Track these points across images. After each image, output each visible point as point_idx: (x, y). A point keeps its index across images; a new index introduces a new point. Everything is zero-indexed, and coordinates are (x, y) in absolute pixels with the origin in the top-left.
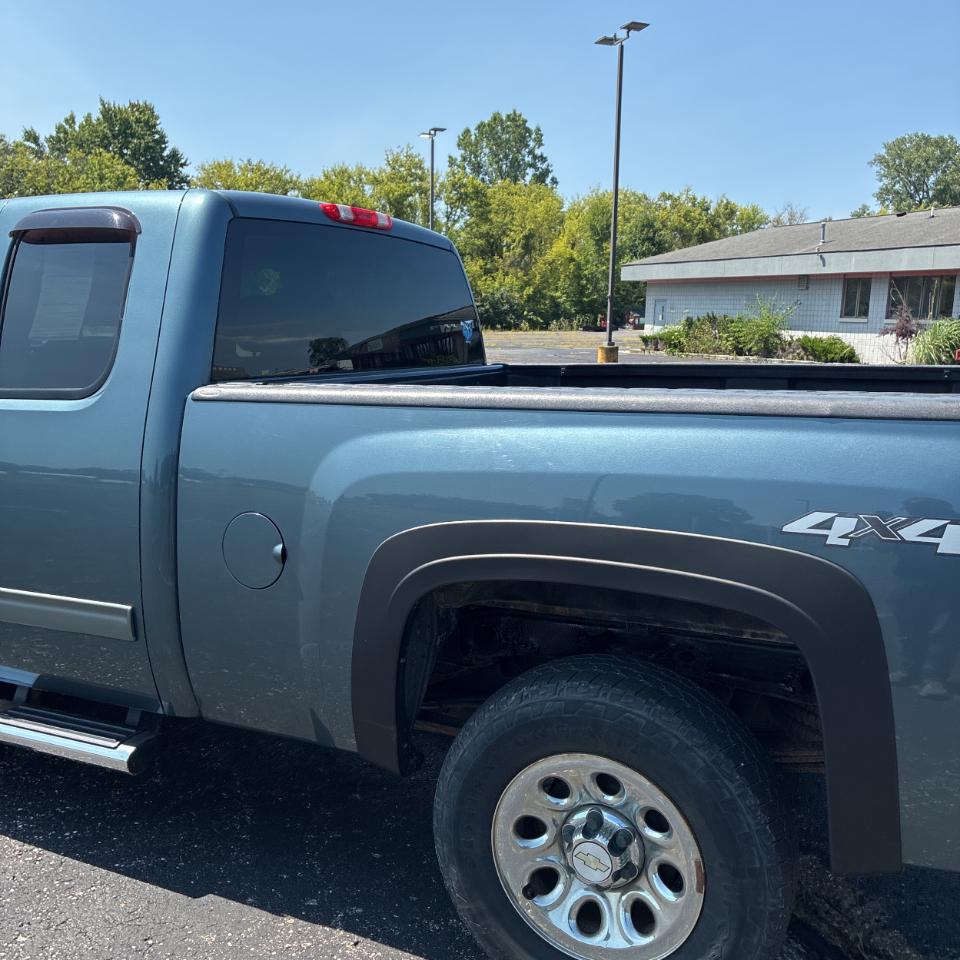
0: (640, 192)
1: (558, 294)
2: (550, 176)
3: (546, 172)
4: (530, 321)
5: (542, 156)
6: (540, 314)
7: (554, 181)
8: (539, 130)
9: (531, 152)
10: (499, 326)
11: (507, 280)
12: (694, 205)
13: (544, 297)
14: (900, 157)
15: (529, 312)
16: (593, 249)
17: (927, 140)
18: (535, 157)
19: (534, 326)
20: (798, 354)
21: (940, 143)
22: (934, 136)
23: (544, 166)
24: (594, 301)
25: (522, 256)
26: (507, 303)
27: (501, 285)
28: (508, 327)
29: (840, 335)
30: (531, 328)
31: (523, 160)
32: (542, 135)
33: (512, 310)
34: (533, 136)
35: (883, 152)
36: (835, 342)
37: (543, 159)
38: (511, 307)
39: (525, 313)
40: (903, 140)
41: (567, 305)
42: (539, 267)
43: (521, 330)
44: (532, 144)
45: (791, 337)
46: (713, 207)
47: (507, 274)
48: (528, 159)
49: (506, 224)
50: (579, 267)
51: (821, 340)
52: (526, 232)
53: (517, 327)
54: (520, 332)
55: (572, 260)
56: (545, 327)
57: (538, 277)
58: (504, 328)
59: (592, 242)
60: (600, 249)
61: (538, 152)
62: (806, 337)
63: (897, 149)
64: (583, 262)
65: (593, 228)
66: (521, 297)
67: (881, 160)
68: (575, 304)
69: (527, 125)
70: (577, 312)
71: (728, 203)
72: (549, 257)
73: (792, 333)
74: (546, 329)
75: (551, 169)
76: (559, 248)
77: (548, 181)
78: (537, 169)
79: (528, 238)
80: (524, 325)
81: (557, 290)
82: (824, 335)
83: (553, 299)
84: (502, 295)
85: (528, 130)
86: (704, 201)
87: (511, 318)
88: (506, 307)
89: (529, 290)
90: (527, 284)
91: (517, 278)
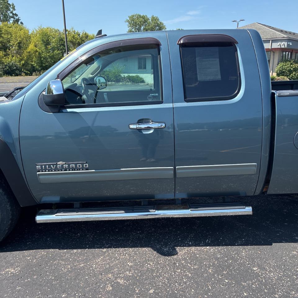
0: (56, 28)
1: (33, 63)
2: (20, 21)
3: (18, 20)
4: (25, 73)
5: (16, 14)
6: (28, 70)
7: (22, 23)
8: (13, 4)
9: (11, 12)
10: (13, 75)
11: (14, 58)
12: (75, 34)
13: (28, 64)
14: (133, 21)
15: (24, 69)
16: (43, 48)
17: (140, 16)
18: (13, 14)
19: (27, 74)
20: (127, 81)
21: (143, 17)
22: (142, 15)
23: (17, 18)
24: (47, 65)
25: (18, 50)
26: (15, 67)
27: (11, 60)
28: (17, 75)
29: (138, 75)
30: (26, 75)
31: (9, 15)
32: (15, 6)
33: (17, 69)
34: (11, 7)
35: (128, 19)
36: (138, 77)
37: (16, 15)
38: (17, 68)
39: (23, 70)
40: (133, 16)
41: (37, 67)
42: (25, 54)
43: (22, 76)
44: (11, 9)
45: (124, 76)
46: (81, 34)
47: (13, 56)
48: (11, 15)
49: (9, 38)
50: (39, 53)
51: (134, 76)
52: (18, 41)
53: (20, 75)
54: (22, 77)
55: (37, 51)
56: (31, 74)
57: (26, 57)
58: (15, 76)
59: (43, 45)
60: (46, 48)
61: (14, 12)
62: (129, 75)
63: (132, 18)
64: (41, 52)
65: (43, 40)
66: (20, 64)
67: (128, 21)
68: (40, 67)
69: (9, 2)
70: (41, 69)
71: (86, 33)
72: (28, 50)
73: (124, 74)
74: (31, 75)
75: (20, 19)
76: (31, 47)
77: (19, 23)
78: (14, 18)
79: (19, 43)
80: (23, 74)
81: (32, 62)
82: (133, 75)
83: (32, 65)
84: (12, 64)
85: (9, 4)
86: (78, 33)
87: (17, 72)
88: (15, 68)
89: (23, 62)
90: (21, 60)
91: (18, 58)
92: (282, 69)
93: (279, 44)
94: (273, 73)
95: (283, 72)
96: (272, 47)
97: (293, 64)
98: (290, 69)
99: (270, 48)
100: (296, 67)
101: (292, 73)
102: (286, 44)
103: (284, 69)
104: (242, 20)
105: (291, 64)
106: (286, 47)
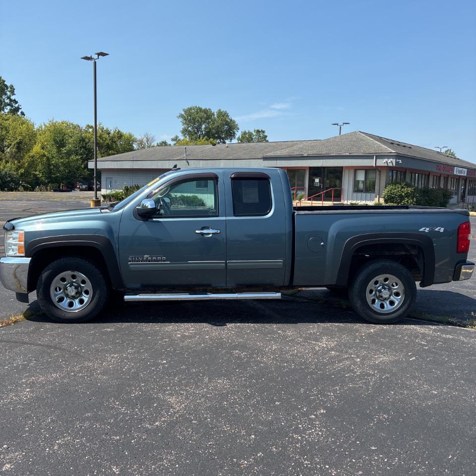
0: (75, 123)
1: (37, 173)
2: (20, 111)
3: (17, 109)
4: (23, 186)
5: (15, 100)
6: (28, 183)
7: (23, 114)
8: (12, 86)
9: (9, 98)
10: (6, 189)
11: (8, 165)
12: (102, 131)
13: (30, 174)
14: (190, 116)
15: (22, 181)
16: (55, 150)
17: (200, 109)
18: (11, 100)
19: (26, 189)
20: (180, 203)
21: (206, 111)
22: (203, 108)
23: (16, 105)
24: (57, 177)
25: (17, 153)
26: (9, 177)
27: (4, 167)
28: (12, 190)
29: (196, 195)
30: (24, 190)
31: (4, 101)
32: (14, 89)
33: (12, 181)
34: (9, 89)
35: (183, 113)
36: (196, 198)
37: (16, 102)
38: (12, 179)
39: (21, 182)
40: (191, 109)
41: (43, 178)
42: (26, 160)
43: (19, 191)
44: (8, 93)
45: (176, 196)
46: (112, 132)
47: (7, 162)
48: (7, 101)
49: (3, 136)
50: (48, 159)
51: (189, 197)
52: (18, 140)
53: (16, 189)
54: (19, 192)
55: (44, 155)
56: (32, 189)
57: (27, 164)
58: (9, 190)
59: (55, 147)
60: (59, 151)
61: (13, 97)
62: (182, 196)
63: (188, 112)
64: (50, 157)
65: (55, 140)
66: (17, 173)
67: (182, 116)
68: (47, 178)
69: (5, 83)
70: (49, 182)
71: (119, 132)
72: (31, 154)
73: (175, 194)
74: (33, 191)
75: (20, 107)
76: (37, 149)
77: (19, 113)
78: (12, 106)
79: (19, 143)
80: (21, 188)
81: (36, 171)
82: (189, 195)
83: (35, 175)
84: (6, 173)
85: (6, 86)
86: (107, 130)
87: (12, 185)
88: (9, 179)
89: (22, 171)
90: (20, 167)
91: (14, 164)
92: (391, 194)
93: (385, 160)
94: (380, 199)
95: (393, 198)
96: (377, 165)
97: (405, 188)
98: (401, 195)
99: (374, 165)
100: (409, 191)
101: (404, 199)
102: (394, 161)
103: (394, 194)
104: (345, 124)
105: (402, 188)
106: (394, 165)
